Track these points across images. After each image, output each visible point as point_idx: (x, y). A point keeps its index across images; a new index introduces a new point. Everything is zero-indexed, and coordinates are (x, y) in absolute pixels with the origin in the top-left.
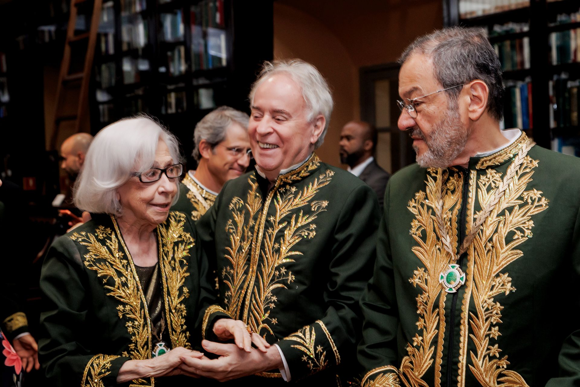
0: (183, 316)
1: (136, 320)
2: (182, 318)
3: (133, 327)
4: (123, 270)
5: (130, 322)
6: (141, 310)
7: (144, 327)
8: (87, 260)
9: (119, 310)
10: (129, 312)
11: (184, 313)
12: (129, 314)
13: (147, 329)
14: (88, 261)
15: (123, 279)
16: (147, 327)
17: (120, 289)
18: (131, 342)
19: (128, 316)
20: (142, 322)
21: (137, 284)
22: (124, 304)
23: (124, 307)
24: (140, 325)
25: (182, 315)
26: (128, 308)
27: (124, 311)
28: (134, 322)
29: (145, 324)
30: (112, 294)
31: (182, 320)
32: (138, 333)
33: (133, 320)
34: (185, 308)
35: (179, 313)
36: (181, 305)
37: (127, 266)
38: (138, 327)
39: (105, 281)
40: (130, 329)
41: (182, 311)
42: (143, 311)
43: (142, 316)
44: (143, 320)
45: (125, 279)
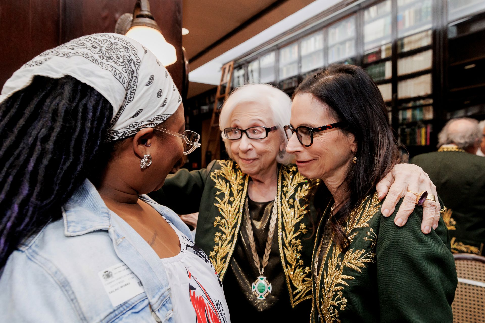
0: (299, 250)
1: (225, 235)
2: (297, 252)
3: (220, 239)
4: (235, 193)
5: (220, 233)
6: (233, 228)
7: (229, 243)
8: (215, 172)
9: (216, 220)
10: (222, 224)
11: (300, 248)
12: (222, 227)
13: (231, 246)
14: (215, 174)
15: (232, 199)
16: (232, 244)
17: (225, 204)
18: (213, 250)
19: (220, 227)
20: (229, 238)
21: (240, 207)
22: (222, 217)
23: (221, 219)
24: (226, 240)
25: (297, 250)
26: (223, 221)
27: (219, 222)
28: (222, 235)
29: (232, 241)
30: (217, 205)
31: (297, 254)
32: (222, 245)
33: (223, 233)
34: (300, 244)
35: (294, 248)
36: (296, 240)
37: (240, 191)
38: (224, 240)
39: (218, 193)
40: (217, 239)
41: (297, 246)
42: (234, 230)
43: (232, 234)
44: (231, 237)
45: (233, 199)
